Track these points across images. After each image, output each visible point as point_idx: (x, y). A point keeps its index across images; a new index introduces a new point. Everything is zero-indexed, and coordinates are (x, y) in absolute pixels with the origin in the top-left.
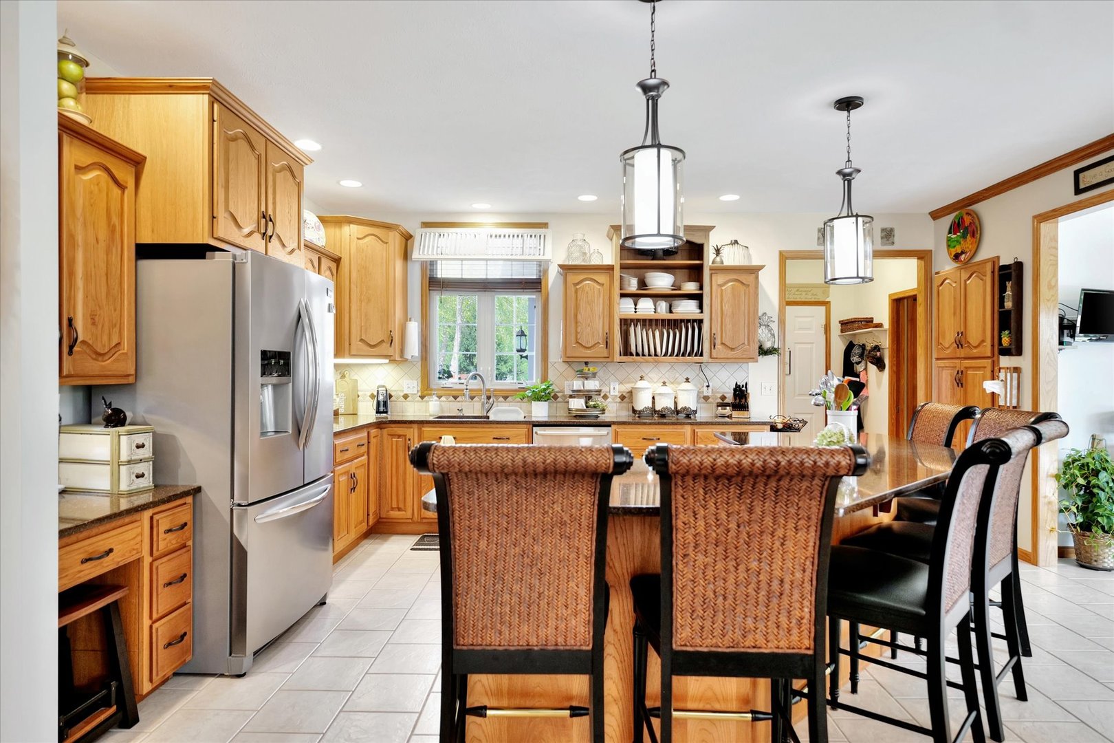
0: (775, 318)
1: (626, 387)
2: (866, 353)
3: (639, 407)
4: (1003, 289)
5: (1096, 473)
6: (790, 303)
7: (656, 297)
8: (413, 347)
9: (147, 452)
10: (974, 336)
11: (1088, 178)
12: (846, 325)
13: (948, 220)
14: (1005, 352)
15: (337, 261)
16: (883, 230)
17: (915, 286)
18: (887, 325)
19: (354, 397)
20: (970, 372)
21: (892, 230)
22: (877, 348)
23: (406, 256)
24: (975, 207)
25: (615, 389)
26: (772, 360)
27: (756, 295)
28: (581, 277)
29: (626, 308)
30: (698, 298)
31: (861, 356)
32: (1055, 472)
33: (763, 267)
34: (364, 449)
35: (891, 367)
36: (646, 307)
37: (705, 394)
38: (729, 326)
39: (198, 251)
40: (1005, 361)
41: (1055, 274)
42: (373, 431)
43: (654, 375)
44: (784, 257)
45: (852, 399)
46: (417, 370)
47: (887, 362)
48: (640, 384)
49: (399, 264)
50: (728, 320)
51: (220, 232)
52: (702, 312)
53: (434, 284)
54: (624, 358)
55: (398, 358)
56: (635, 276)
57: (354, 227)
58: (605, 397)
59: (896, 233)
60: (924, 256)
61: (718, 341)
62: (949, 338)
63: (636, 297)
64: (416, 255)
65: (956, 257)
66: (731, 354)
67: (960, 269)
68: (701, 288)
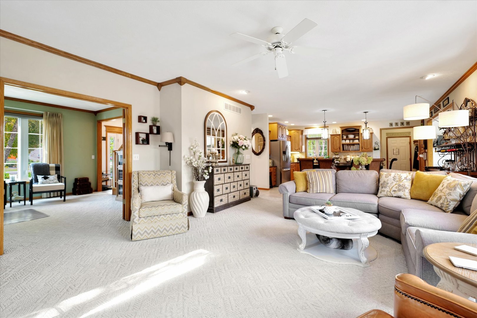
1: (345, 157)
3: (347, 161)
7: (350, 140)
8: (304, 150)
9: (272, 162)
14: (425, 149)
15: (290, 137)
16: (407, 122)
19: (293, 159)
21: (409, 122)
23: (302, 134)
25: (343, 157)
26: (378, 151)
28: (334, 137)
29: (344, 142)
30: (358, 139)
34: (295, 166)
36: (348, 142)
38: (366, 145)
39: (276, 140)
42: (297, 164)
43: (351, 154)
44: (381, 130)
46: (304, 154)
48: (348, 156)
49: (301, 136)
50: (365, 143)
51: (279, 138)
52: (359, 142)
53: (307, 139)
54: (343, 151)
55: (301, 152)
56: (345, 136)
57: (293, 131)
58: (341, 159)
61: (363, 147)
63: (345, 140)
64: (304, 134)
66: (366, 150)
68: (359, 138)
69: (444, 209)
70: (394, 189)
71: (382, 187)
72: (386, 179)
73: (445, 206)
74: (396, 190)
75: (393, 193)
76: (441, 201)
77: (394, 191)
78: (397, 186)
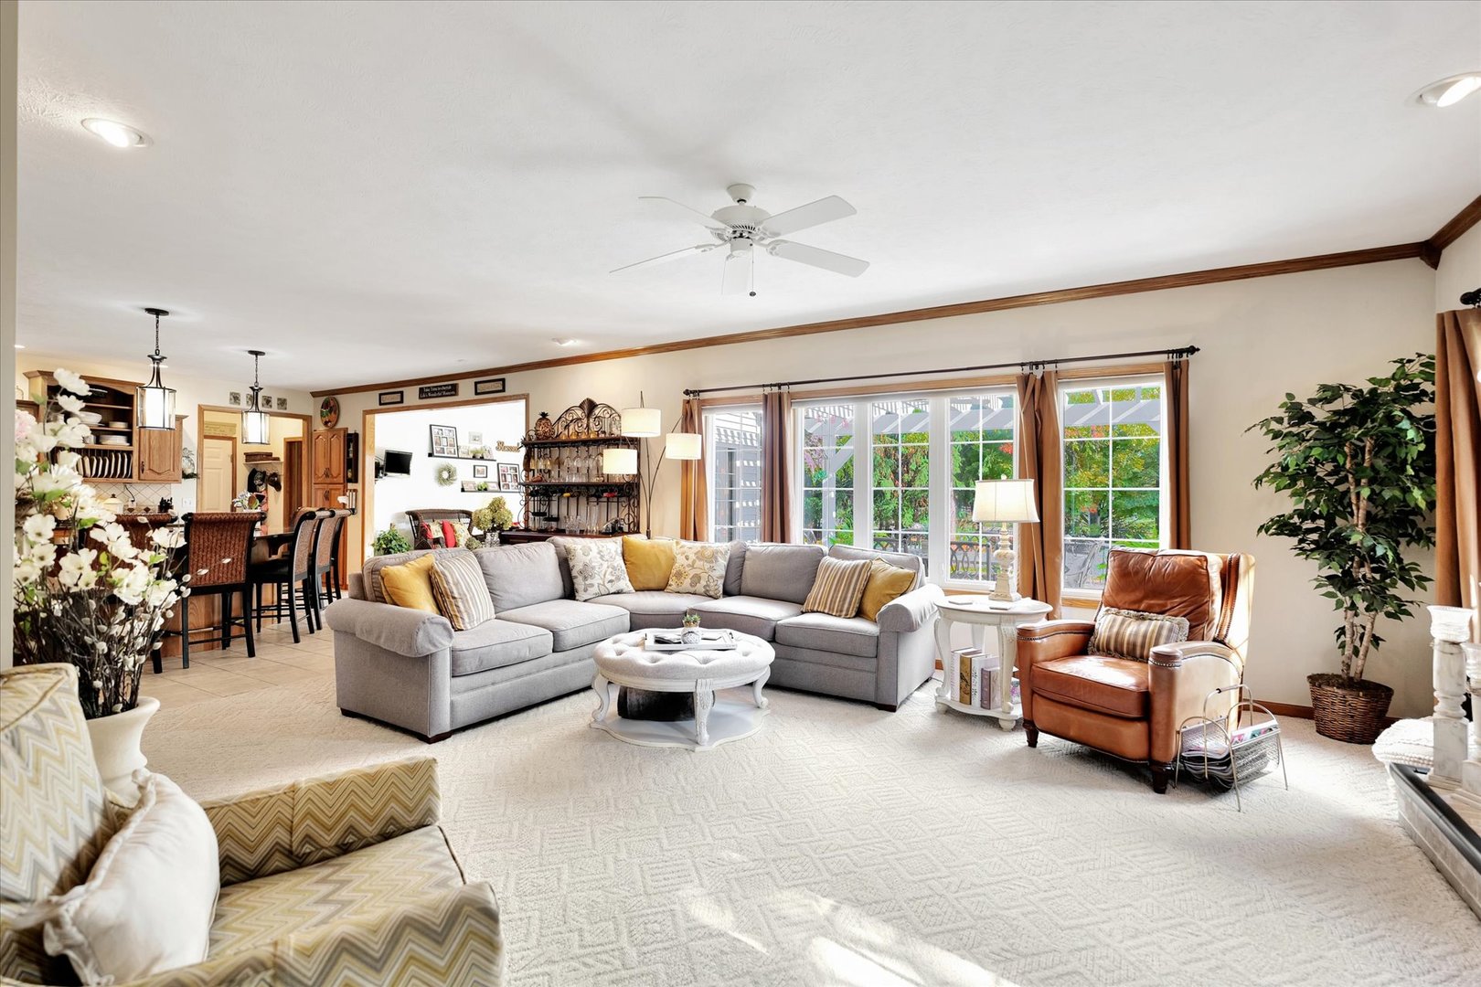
0: (195, 453)
2: (267, 478)
4: (349, 447)
5: (391, 541)
6: (206, 437)
10: (335, 471)
11: (386, 399)
12: (249, 457)
13: (322, 399)
14: (350, 481)
16: (279, 399)
17: (301, 435)
18: (282, 459)
20: (333, 492)
21: (285, 400)
22: (275, 475)
24: (338, 397)
26: (193, 481)
27: (181, 436)
30: (127, 434)
31: (263, 480)
32: (372, 542)
33: (186, 417)
35: (285, 489)
37: (130, 507)
38: (156, 457)
40: (350, 486)
41: (373, 442)
44: (201, 410)
45: (258, 504)
47: (282, 484)
50: (155, 452)
52: (131, 445)
59: (288, 402)
60: (307, 419)
61: (146, 468)
62: (321, 472)
65: (326, 423)
66: (157, 477)
67: (328, 431)
68: (130, 426)
69: (712, 593)
70: (609, 577)
71: (585, 578)
72: (587, 560)
73: (713, 588)
74: (613, 578)
75: (609, 585)
76: (703, 583)
77: (611, 581)
78: (610, 570)
